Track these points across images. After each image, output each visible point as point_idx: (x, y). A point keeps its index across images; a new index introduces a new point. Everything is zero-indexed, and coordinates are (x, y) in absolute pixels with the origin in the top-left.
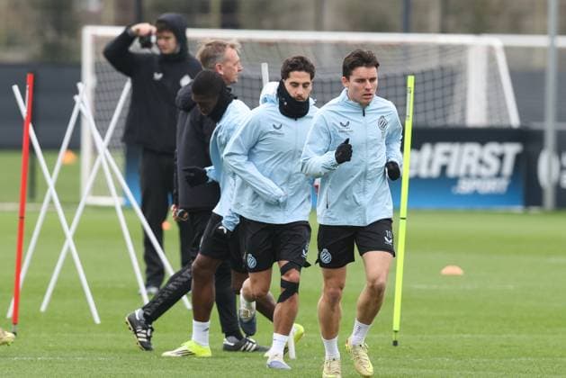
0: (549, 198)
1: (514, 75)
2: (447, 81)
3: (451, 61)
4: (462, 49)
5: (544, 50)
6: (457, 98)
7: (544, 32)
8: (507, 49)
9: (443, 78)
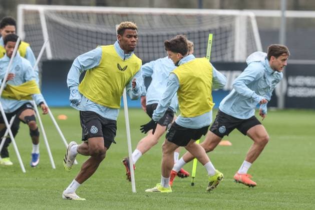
0: (281, 102)
1: (261, 32)
2: (224, 35)
3: (226, 24)
4: (233, 18)
5: (278, 18)
6: (229, 45)
7: (279, 9)
8: (257, 18)
9: (221, 33)
